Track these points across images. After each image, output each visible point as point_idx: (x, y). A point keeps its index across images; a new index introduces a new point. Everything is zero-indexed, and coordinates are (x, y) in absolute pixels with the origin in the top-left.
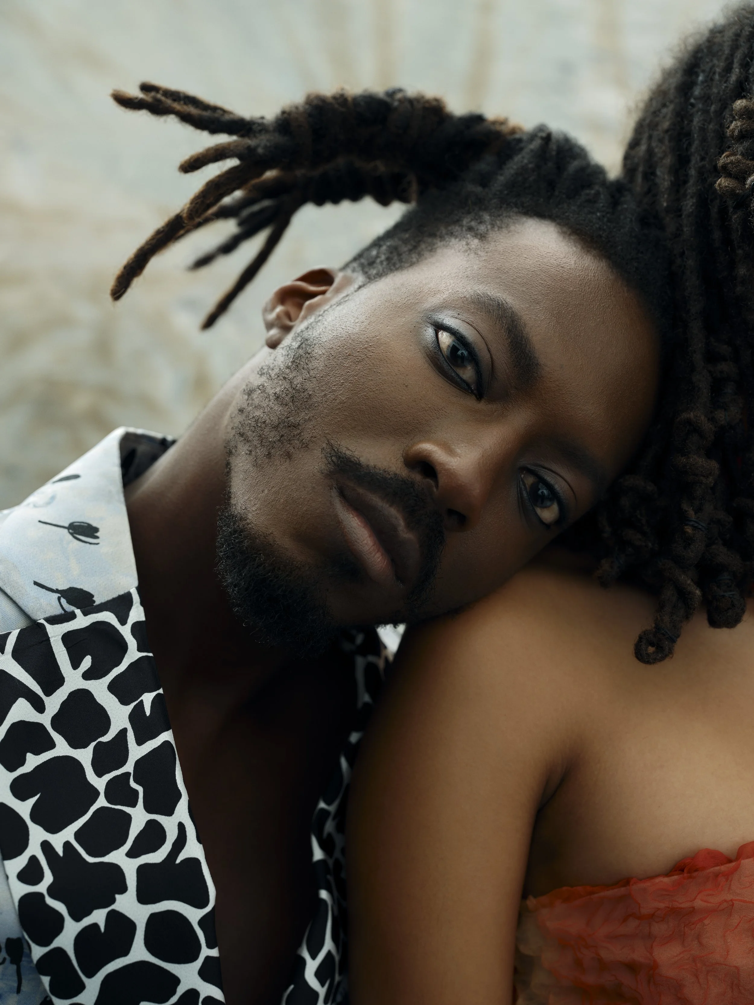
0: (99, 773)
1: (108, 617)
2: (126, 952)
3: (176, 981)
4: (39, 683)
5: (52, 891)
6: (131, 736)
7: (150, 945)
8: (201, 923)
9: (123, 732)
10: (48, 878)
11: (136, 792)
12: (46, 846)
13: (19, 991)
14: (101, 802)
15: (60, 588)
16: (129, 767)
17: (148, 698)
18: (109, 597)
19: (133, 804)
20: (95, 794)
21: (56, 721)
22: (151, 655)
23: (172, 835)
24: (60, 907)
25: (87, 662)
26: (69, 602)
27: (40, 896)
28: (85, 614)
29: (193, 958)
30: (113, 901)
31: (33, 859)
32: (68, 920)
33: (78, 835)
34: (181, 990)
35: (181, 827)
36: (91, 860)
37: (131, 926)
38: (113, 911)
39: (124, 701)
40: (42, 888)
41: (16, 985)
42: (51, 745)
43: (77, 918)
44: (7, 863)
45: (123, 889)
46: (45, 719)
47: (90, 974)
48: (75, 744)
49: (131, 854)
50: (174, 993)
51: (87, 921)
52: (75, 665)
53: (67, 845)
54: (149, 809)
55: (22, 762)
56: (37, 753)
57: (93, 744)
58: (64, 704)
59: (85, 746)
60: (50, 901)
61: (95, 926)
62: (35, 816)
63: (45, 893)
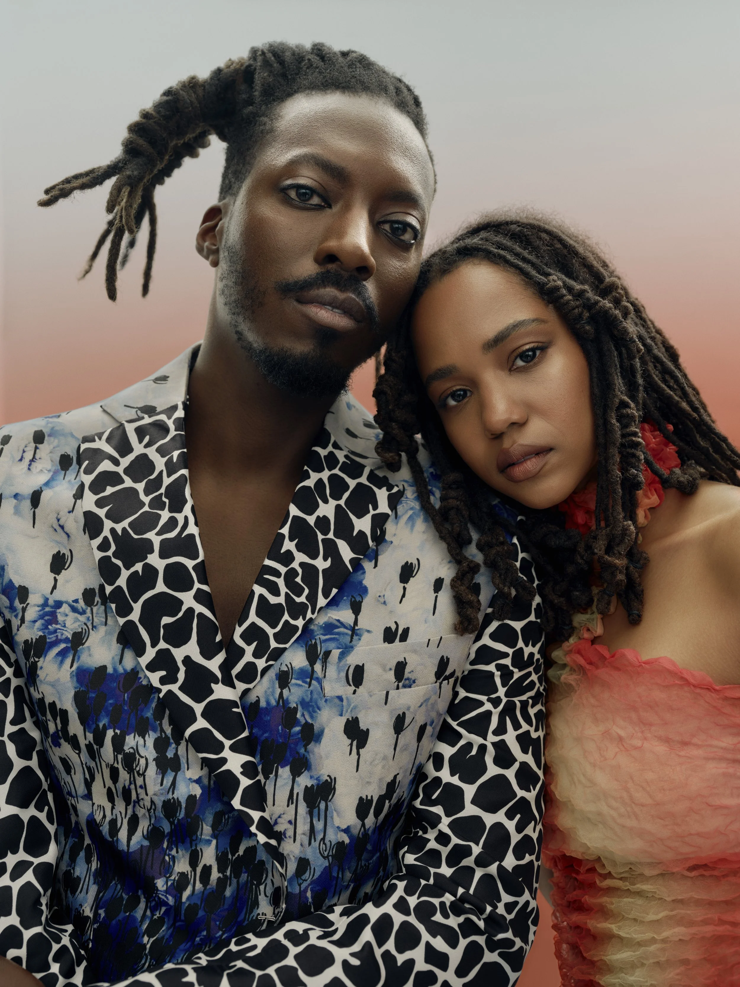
0: (147, 495)
1: (163, 417)
2: (153, 587)
3: (181, 603)
4: (117, 452)
5: (115, 555)
6: (165, 474)
7: (167, 582)
8: (194, 568)
9: (161, 472)
10: (113, 548)
11: (165, 503)
12: (113, 531)
13: (106, 624)
14: (146, 508)
15: (139, 406)
16: (162, 490)
17: (176, 454)
18: (166, 408)
19: (163, 509)
20: (144, 504)
21: (126, 471)
22: (183, 433)
23: (181, 523)
24: (119, 563)
25: (147, 439)
26: (142, 412)
27: (109, 557)
28: (150, 417)
29: (190, 588)
30: (146, 558)
31: (106, 538)
32: (123, 569)
33: (130, 524)
34: (184, 608)
35: (186, 518)
36: (136, 537)
37: (155, 571)
38: (146, 563)
39: (163, 456)
40: (110, 553)
41: (104, 620)
42: (123, 482)
43: (128, 568)
44: (92, 541)
45: (152, 551)
46: (120, 470)
47: (135, 601)
48: (135, 481)
49: (158, 534)
50: (180, 610)
51: (133, 570)
52: (140, 441)
53: (124, 529)
54: (171, 511)
55: (104, 490)
56: (113, 486)
57: (145, 480)
58: (132, 463)
59: (141, 481)
60: (114, 560)
61: (136, 572)
62: (108, 516)
63: (111, 556)
